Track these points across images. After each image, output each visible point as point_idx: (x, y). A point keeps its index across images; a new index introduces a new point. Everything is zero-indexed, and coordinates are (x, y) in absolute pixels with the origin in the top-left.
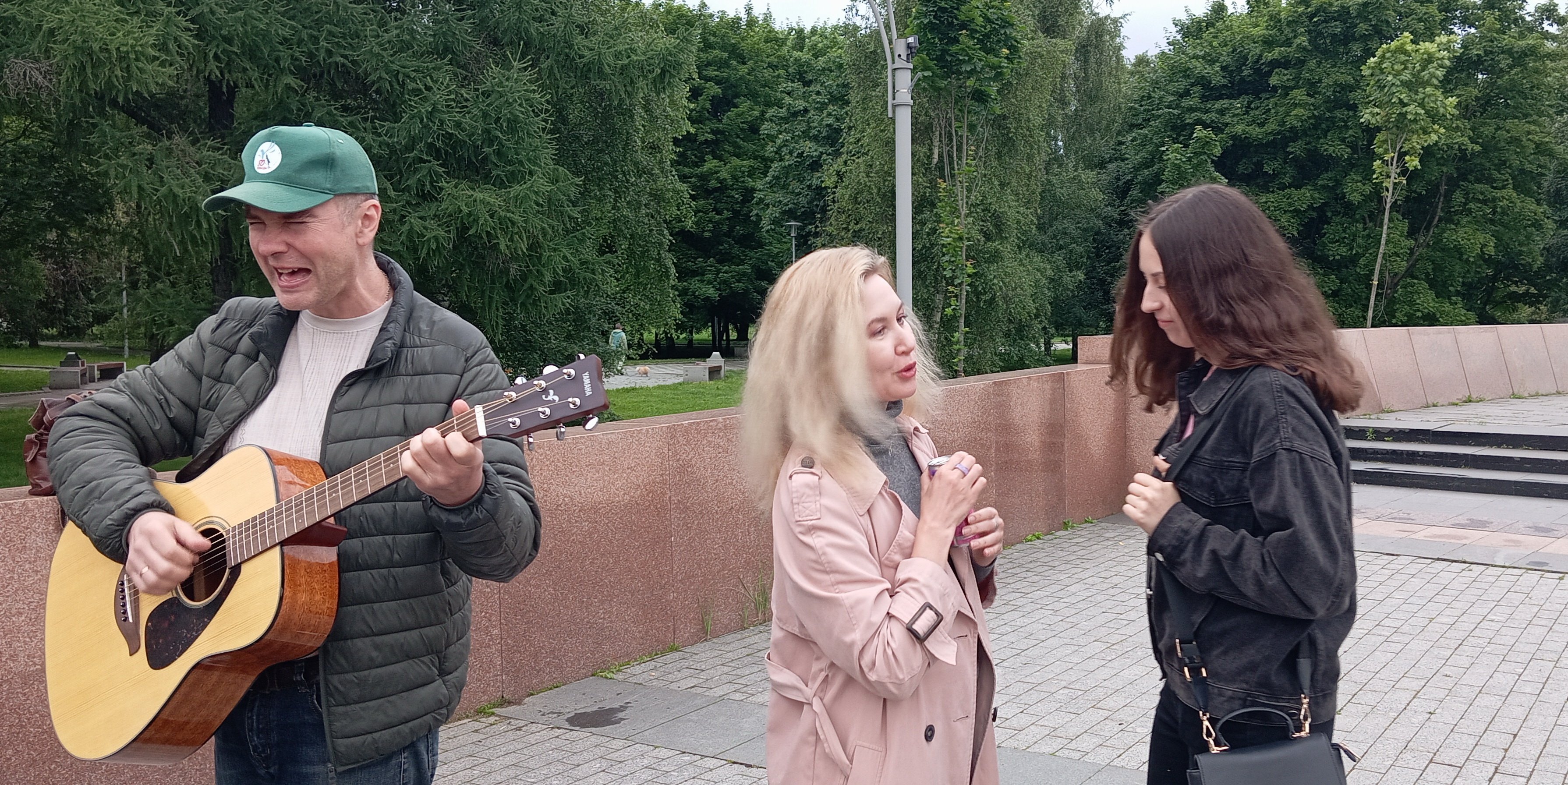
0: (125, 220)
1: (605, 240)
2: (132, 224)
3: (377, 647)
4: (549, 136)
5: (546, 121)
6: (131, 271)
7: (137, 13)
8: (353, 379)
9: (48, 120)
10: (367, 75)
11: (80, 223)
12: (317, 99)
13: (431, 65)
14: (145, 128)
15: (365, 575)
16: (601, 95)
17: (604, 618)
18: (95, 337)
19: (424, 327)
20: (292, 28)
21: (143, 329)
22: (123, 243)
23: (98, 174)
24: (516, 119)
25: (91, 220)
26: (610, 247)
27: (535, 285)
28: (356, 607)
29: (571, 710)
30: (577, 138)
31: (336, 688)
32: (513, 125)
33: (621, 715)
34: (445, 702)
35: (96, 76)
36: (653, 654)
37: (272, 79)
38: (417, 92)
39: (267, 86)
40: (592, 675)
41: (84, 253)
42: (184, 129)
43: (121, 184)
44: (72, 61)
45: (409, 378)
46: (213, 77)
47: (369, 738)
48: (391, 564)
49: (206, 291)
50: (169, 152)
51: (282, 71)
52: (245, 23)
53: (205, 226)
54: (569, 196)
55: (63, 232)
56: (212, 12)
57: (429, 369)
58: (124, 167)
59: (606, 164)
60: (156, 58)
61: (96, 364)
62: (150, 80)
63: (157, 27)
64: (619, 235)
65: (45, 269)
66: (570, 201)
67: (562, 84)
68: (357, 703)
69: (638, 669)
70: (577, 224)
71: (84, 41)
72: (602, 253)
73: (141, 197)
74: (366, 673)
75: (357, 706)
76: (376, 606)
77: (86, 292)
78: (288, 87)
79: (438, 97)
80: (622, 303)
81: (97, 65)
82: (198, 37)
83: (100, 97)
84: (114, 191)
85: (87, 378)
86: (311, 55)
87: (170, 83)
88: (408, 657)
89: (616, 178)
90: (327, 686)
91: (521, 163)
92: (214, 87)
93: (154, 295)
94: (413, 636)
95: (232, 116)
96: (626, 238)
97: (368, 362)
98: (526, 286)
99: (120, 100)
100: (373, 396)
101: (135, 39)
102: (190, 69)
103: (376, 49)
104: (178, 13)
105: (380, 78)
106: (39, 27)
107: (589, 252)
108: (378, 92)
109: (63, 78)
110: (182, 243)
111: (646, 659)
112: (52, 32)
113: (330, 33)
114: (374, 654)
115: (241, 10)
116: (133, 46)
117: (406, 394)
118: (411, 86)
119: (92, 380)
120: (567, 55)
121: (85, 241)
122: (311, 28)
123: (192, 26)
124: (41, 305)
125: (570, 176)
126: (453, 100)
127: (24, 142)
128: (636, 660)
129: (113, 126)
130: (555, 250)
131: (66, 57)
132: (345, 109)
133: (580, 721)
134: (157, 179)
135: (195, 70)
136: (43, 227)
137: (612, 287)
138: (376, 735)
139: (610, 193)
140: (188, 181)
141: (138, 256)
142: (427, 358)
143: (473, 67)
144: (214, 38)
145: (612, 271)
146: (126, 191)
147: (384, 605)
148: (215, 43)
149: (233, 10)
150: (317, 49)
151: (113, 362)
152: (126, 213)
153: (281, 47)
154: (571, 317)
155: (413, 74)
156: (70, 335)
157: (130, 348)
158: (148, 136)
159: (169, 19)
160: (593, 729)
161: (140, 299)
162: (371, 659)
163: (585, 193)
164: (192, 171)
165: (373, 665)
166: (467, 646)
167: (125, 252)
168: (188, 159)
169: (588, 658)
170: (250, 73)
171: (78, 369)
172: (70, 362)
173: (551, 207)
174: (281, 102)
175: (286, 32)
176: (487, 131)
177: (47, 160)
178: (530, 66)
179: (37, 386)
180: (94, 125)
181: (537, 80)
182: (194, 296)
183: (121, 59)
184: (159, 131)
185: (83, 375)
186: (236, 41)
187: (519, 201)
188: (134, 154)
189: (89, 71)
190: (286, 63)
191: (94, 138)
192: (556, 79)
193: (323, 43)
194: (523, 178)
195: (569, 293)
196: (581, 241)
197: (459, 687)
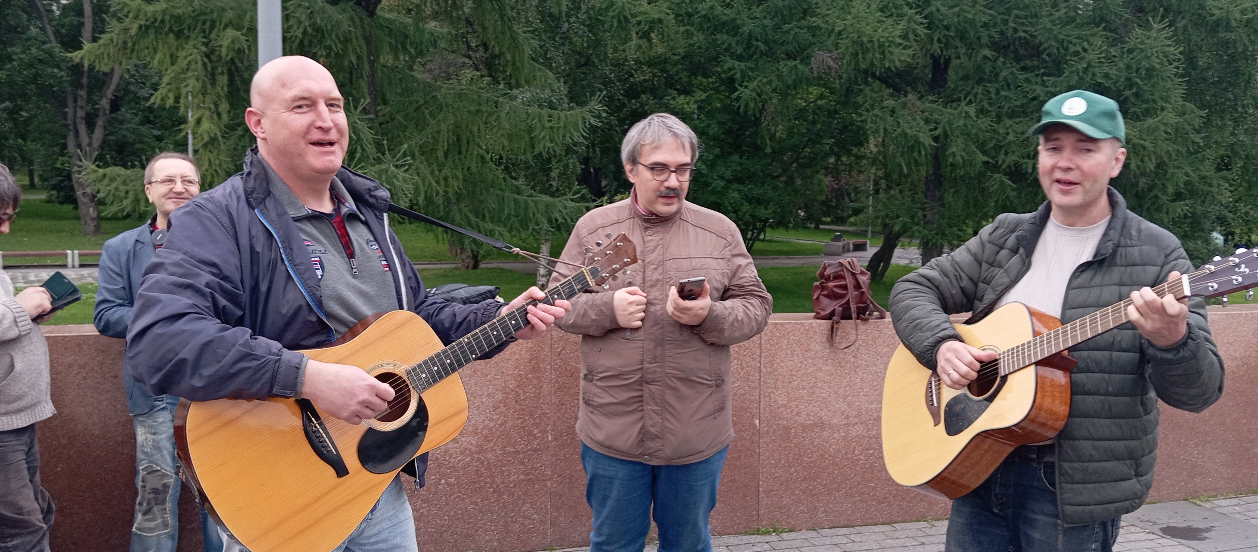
0: (875, 150)
1: (1223, 160)
2: (879, 152)
3: (1095, 448)
4: (1180, 80)
5: (1177, 68)
6: (876, 183)
7: (891, 15)
8: (1084, 267)
9: (834, 88)
10: (1041, 44)
11: (849, 152)
12: (1004, 63)
13: (1088, 33)
14: (891, 90)
15: (1089, 399)
16: (1226, 44)
17: (1197, 458)
18: (854, 224)
19: (1134, 232)
20: (991, 15)
21: (880, 220)
22: (873, 164)
23: (861, 121)
24: (1153, 69)
25: (855, 150)
26: (1226, 165)
27: (1160, 195)
28: (1082, 419)
29: (1165, 522)
30: (1204, 79)
31: (1066, 471)
32: (1150, 72)
33: (1206, 535)
34: (1139, 495)
35: (864, 59)
36: (1238, 493)
37: (974, 52)
38: (1076, 54)
39: (970, 58)
40: (1185, 500)
41: (850, 171)
42: (915, 89)
43: (874, 127)
44: (851, 50)
45: (1123, 268)
46: (936, 54)
47: (1087, 508)
48: (1107, 393)
49: (920, 195)
50: (904, 105)
51: (982, 46)
52: (959, 16)
53: (923, 153)
54: (1194, 125)
55: (838, 157)
56: (938, 10)
57: (1138, 261)
58: (876, 116)
59: (1228, 99)
60: (900, 44)
61: (852, 241)
62: (896, 59)
63: (903, 24)
64: (1235, 156)
65: (827, 181)
66: (1194, 129)
67: (1194, 38)
68: (1079, 483)
69: (1224, 503)
70: (1199, 147)
71: (859, 37)
72: (1219, 169)
73: (885, 136)
74: (1087, 464)
75: (1080, 486)
76: (1096, 420)
77: (849, 195)
78: (985, 57)
79: (1091, 56)
80: (1234, 211)
81: (865, 51)
82: (928, 28)
83: (866, 72)
84: (869, 132)
85: (846, 250)
86: (1002, 33)
87: (909, 60)
88: (1117, 459)
89: (1237, 111)
90: (1060, 469)
91: (1155, 101)
92: (935, 60)
93: (889, 199)
94: (1120, 445)
95: (946, 79)
96: (1241, 158)
97: (1095, 256)
98: (1151, 195)
99: (878, 73)
100: (1098, 279)
101: (889, 33)
102: (921, 50)
103: (1049, 25)
104: (916, 13)
105: (1050, 46)
106: (833, 30)
107: (1208, 170)
108: (1048, 55)
109: (845, 61)
110: (908, 165)
111: (1231, 496)
112: (840, 33)
113: (1017, 16)
114: (1094, 452)
115: (957, 6)
116: (887, 38)
117: (1121, 278)
118: (1072, 49)
119: (848, 251)
120: (1200, 15)
121: (851, 164)
122: (1003, 14)
123: (924, 21)
124: (824, 203)
125: (1196, 109)
126: (1103, 58)
127: (820, 102)
128: (1222, 495)
129: (872, 90)
130: (1178, 168)
131: (847, 48)
132: (1024, 69)
133: (1171, 532)
134: (895, 124)
135: (924, 50)
136: (827, 156)
137: (1226, 197)
138: (1092, 507)
139: (1229, 123)
140: (914, 124)
141: (880, 173)
142: (1136, 254)
143: (1122, 31)
144: (938, 27)
145: (1227, 185)
146: (877, 131)
147: (1102, 421)
148: (939, 31)
149: (952, 7)
150: (1007, 29)
151: (860, 240)
152: (876, 146)
153: (982, 30)
154: (1189, 220)
155: (1074, 41)
156: (837, 222)
157: (872, 232)
158: (892, 95)
159: (910, 18)
160: (1182, 541)
161: (880, 201)
162: (1091, 456)
163: (1208, 122)
164: (918, 117)
165: (1092, 460)
166: (1154, 459)
167: (873, 171)
168: (916, 109)
169: (1182, 486)
170: (959, 49)
171: (841, 244)
172: (837, 239)
173: (1179, 134)
174: (979, 67)
175: (985, 19)
176: (1129, 79)
177: (832, 114)
178: (1168, 26)
179: (816, 252)
180: (861, 90)
181: (1173, 37)
182: (913, 199)
183: (880, 46)
184: (899, 92)
185: (844, 247)
186: (953, 28)
187: (1152, 131)
188: (883, 108)
189: (860, 55)
190: (984, 41)
191: (860, 100)
192: (1189, 34)
193: (1012, 24)
194: (1156, 113)
195: (1188, 202)
196: (1202, 161)
197: (1148, 487)
